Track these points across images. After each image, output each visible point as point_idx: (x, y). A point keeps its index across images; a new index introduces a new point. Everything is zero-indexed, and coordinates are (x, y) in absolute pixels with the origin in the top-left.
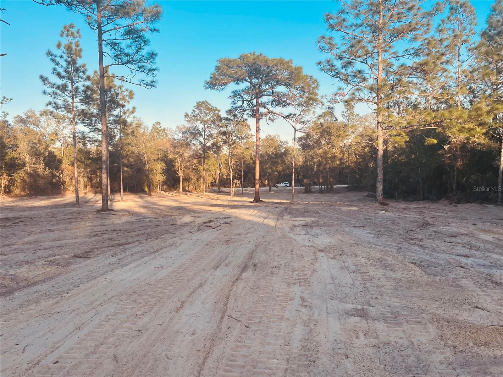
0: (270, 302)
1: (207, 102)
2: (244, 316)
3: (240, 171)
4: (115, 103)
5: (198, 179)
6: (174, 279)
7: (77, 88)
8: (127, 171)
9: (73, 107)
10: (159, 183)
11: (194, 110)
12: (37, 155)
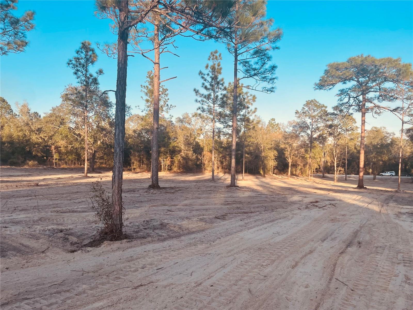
0: (374, 275)
1: (315, 101)
2: (350, 282)
3: (344, 159)
4: (242, 106)
5: (304, 166)
6: (288, 244)
7: (217, 96)
8: (248, 157)
9: (214, 110)
10: (272, 167)
11: (303, 108)
12: (189, 144)
